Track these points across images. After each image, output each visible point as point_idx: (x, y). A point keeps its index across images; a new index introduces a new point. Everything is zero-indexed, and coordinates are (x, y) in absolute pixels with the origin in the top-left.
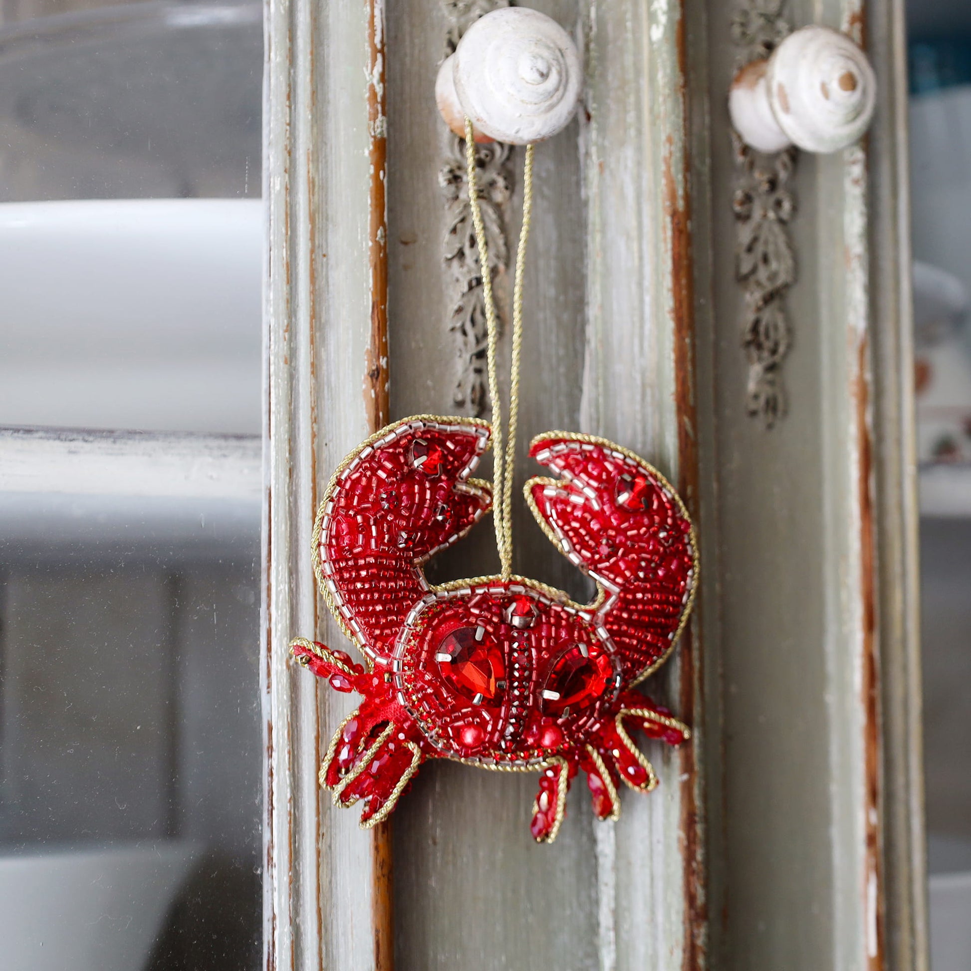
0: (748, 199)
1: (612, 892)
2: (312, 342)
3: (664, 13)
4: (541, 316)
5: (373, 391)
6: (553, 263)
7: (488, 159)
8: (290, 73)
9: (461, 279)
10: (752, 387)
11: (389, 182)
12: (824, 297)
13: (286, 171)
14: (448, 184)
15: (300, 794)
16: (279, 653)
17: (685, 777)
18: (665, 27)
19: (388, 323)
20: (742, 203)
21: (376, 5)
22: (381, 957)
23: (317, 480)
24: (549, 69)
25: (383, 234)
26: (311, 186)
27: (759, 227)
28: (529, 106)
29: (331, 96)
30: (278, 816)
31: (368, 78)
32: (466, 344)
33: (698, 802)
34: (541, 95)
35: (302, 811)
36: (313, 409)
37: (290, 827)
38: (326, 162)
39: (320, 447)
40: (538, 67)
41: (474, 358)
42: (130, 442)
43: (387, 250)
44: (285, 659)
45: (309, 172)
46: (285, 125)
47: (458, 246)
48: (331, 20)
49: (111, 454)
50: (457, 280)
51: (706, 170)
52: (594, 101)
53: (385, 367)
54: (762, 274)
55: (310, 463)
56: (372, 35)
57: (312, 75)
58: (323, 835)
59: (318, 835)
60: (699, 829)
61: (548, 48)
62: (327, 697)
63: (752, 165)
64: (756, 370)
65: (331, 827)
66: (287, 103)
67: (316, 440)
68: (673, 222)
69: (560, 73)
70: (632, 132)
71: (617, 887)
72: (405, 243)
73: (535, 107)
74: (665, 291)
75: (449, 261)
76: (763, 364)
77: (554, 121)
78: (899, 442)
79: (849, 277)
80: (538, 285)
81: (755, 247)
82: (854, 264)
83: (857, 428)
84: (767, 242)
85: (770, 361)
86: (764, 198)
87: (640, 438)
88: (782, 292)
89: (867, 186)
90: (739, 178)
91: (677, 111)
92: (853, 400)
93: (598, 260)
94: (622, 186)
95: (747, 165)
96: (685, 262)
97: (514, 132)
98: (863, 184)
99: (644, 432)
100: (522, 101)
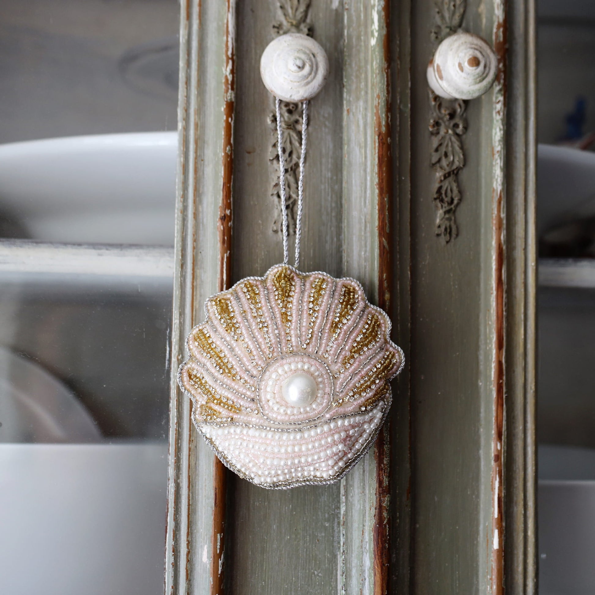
0: (437, 124)
2: (195, 202)
3: (376, 31)
4: (323, 187)
5: (222, 227)
6: (330, 160)
7: (294, 109)
8: (187, 71)
9: (278, 170)
10: (438, 221)
11: (235, 123)
12: (483, 174)
13: (184, 119)
14: (272, 123)
16: (175, 353)
18: (377, 38)
19: (232, 193)
20: (433, 126)
21: (229, 36)
22: (217, 501)
23: (195, 270)
24: (304, 64)
25: (230, 149)
26: (197, 126)
27: (443, 138)
28: (295, 84)
29: (208, 82)
31: (224, 72)
32: (279, 202)
34: (301, 77)
35: (183, 429)
36: (194, 235)
37: (176, 436)
38: (205, 115)
39: (197, 254)
40: (297, 64)
43: (233, 157)
44: (176, 356)
45: (195, 120)
46: (184, 98)
47: (276, 153)
48: (209, 44)
50: (276, 170)
51: (408, 110)
52: (345, 78)
53: (229, 214)
54: (444, 163)
55: (192, 261)
56: (227, 51)
57: (198, 72)
58: (192, 441)
59: (190, 440)
60: (386, 447)
61: (305, 53)
63: (440, 106)
64: (440, 212)
65: (197, 437)
66: (185, 86)
67: (195, 250)
68: (379, 139)
69: (312, 66)
70: (363, 93)
73: (298, 84)
74: (374, 174)
75: (271, 161)
76: (444, 209)
77: (310, 90)
78: (525, 249)
79: (494, 163)
80: (321, 171)
81: (439, 149)
82: (497, 156)
83: (496, 243)
84: (447, 146)
85: (447, 208)
86: (447, 123)
87: (364, 249)
88: (455, 172)
89: (504, 114)
90: (433, 113)
91: (383, 81)
92: (494, 228)
93: (346, 159)
94: (358, 121)
95: (437, 106)
96: (386, 159)
97: (289, 96)
98: (502, 114)
99: (366, 246)
100: (291, 81)
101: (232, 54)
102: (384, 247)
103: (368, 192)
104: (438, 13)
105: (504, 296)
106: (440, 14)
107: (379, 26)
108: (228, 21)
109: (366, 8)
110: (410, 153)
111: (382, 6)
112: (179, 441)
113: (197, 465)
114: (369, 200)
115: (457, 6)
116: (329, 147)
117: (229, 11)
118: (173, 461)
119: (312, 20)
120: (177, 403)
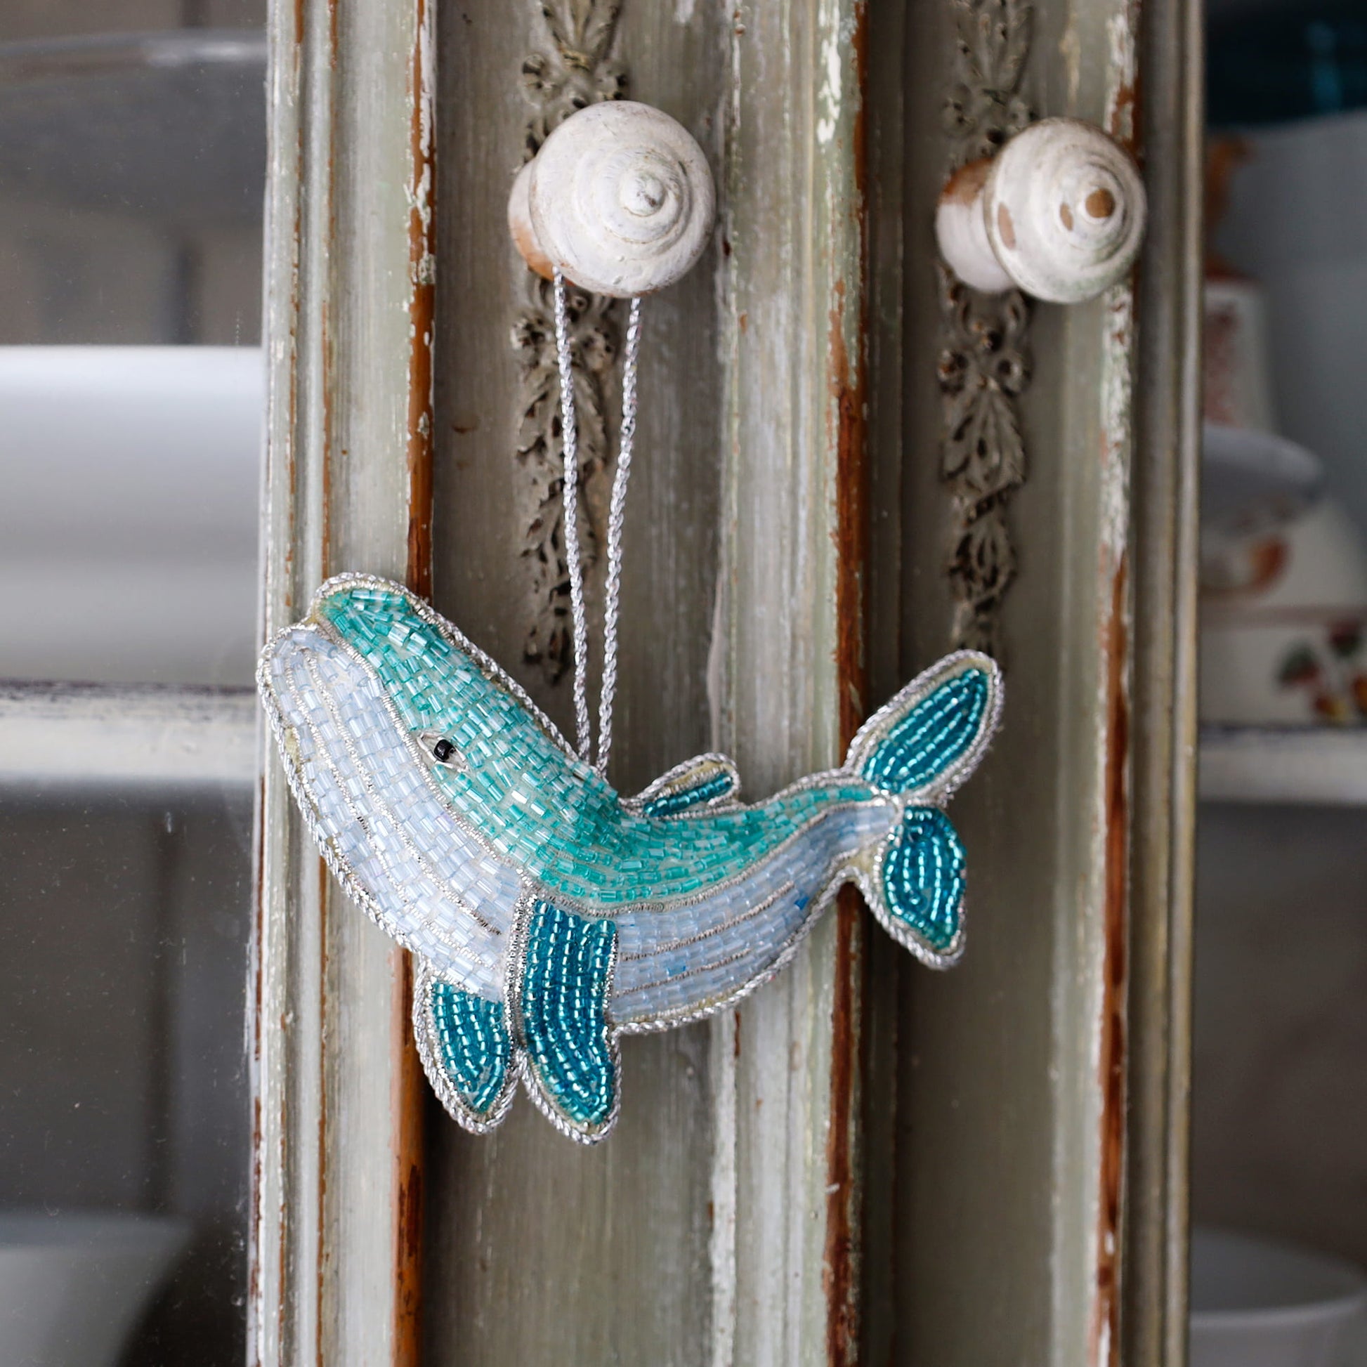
0: (959, 362)
1: (730, 1342)
2: (326, 572)
3: (836, 103)
4: (654, 531)
6: (673, 456)
7: (581, 311)
8: (300, 192)
9: (540, 480)
10: (957, 632)
11: (436, 348)
12: (1068, 502)
13: (291, 333)
14: (524, 346)
15: (297, 1200)
16: (272, 1006)
17: (835, 1187)
18: (837, 123)
19: (432, 550)
20: (950, 369)
21: (422, 94)
24: (664, 194)
25: (428, 423)
26: (327, 353)
27: (975, 401)
28: (635, 246)
29: (357, 224)
30: (267, 1228)
31: (410, 200)
32: (544, 573)
33: (851, 1223)
34: (652, 230)
35: (299, 1223)
37: (282, 1244)
38: (350, 319)
40: (648, 193)
41: (555, 593)
42: (75, 700)
43: (433, 445)
44: (279, 1015)
45: (324, 334)
46: (291, 267)
47: (537, 434)
48: (359, 115)
49: (47, 717)
50: (535, 482)
51: (897, 324)
52: (735, 228)
54: (977, 471)
56: (417, 137)
57: (331, 195)
58: (328, 1255)
59: (320, 1255)
60: (852, 1259)
61: (663, 162)
62: (336, 1068)
63: (966, 312)
64: (963, 608)
65: (338, 1245)
66: (296, 235)
68: (840, 407)
69: (679, 199)
70: (788, 273)
71: (737, 1335)
72: (461, 431)
73: (643, 247)
74: (827, 506)
75: (523, 456)
76: (975, 600)
77: (671, 266)
78: (1172, 711)
79: (1105, 475)
80: (650, 486)
81: (967, 431)
82: (1113, 456)
83: (1109, 693)
84: (985, 424)
85: (984, 597)
86: (983, 360)
87: (787, 712)
88: (1005, 496)
89: (1133, 342)
90: (947, 332)
91: (851, 246)
92: (1104, 654)
93: (736, 456)
94: (772, 351)
95: (959, 312)
96: (859, 463)
97: (613, 281)
98: (1127, 339)
99: (793, 703)
100: (625, 240)
101: (431, 147)
102: (852, 708)
103: (803, 552)
104: (965, 50)
105: (1128, 838)
106: (969, 54)
107: (843, 89)
108: (418, 52)
109: (797, 33)
110: (899, 443)
111: (850, 32)
112: (291, 1258)
113: (341, 1323)
114: (804, 574)
115: (1011, 33)
116: (670, 419)
117: (421, 22)
118: (275, 1314)
119: (623, 54)
120: (283, 1150)
